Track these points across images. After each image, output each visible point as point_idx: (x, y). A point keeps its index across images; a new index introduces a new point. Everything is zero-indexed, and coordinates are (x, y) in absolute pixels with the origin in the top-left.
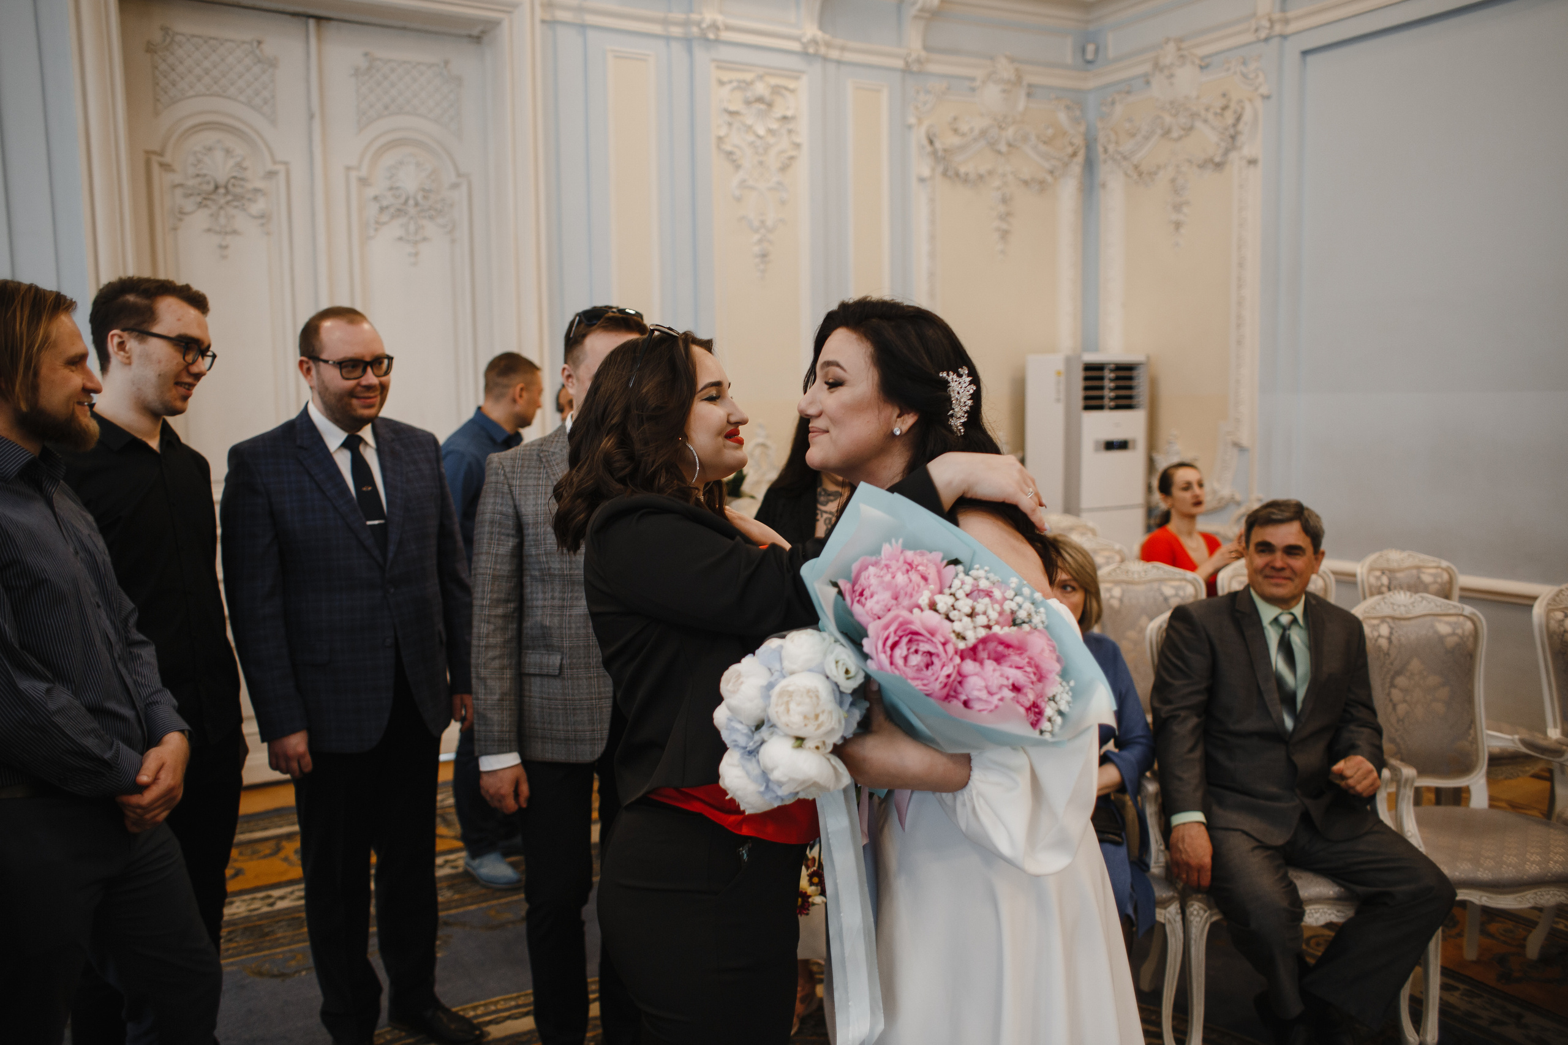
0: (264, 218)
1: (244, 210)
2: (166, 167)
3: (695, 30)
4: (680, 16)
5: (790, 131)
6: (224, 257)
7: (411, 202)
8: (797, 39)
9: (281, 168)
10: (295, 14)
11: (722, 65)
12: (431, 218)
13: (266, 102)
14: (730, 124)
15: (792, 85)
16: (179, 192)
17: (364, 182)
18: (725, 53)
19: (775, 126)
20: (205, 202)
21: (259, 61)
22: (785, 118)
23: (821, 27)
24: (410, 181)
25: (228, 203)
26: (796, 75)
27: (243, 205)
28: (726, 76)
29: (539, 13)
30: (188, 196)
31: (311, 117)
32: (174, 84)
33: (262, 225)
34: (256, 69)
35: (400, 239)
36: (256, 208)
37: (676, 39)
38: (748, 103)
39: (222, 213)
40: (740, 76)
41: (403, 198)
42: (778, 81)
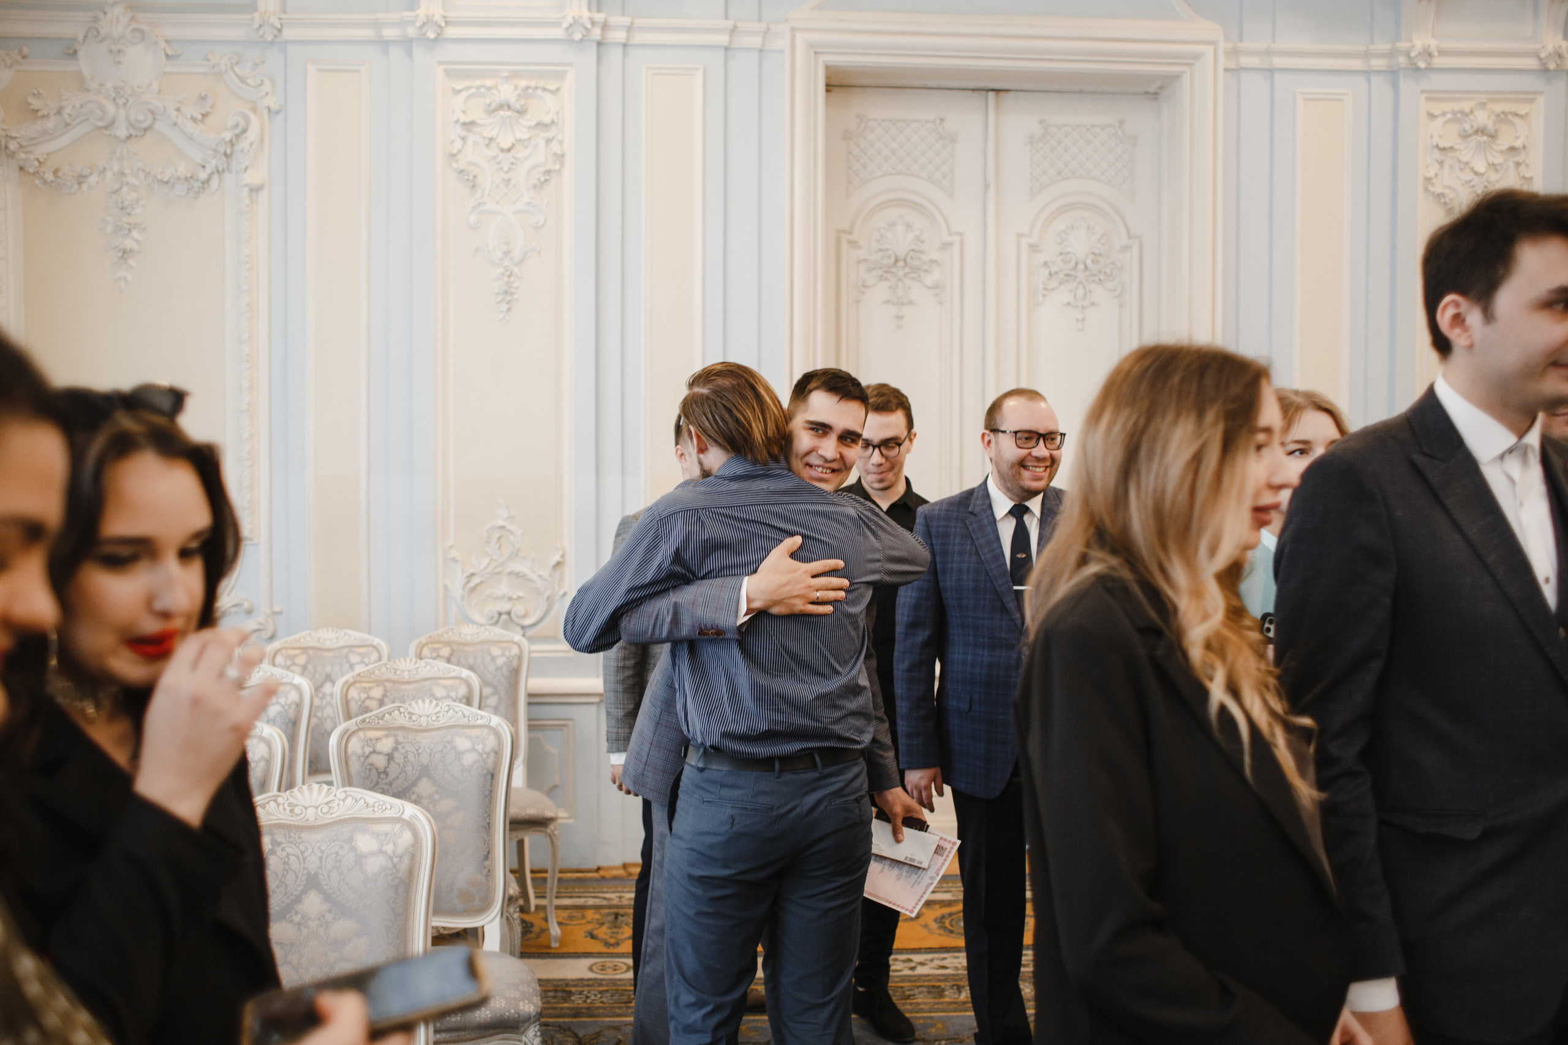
0: (938, 288)
1: (920, 281)
2: (854, 244)
3: (1402, 60)
4: (1384, 47)
5: (1518, 164)
6: (899, 327)
7: (1081, 267)
8: (1534, 55)
9: (956, 239)
10: (974, 90)
11: (1432, 96)
12: (1100, 282)
13: (945, 176)
14: (1441, 163)
15: (1523, 109)
16: (863, 266)
17: (1034, 248)
18: (1438, 82)
19: (1499, 159)
20: (885, 275)
21: (941, 138)
22: (1512, 149)
24: (1080, 246)
25: (905, 275)
26: (1529, 97)
27: (920, 276)
28: (1437, 108)
29: (1222, 62)
30: (869, 270)
31: (987, 187)
32: (864, 167)
33: (936, 295)
34: (938, 146)
35: (1069, 304)
36: (929, 280)
37: (1378, 72)
38: (1465, 136)
39: (900, 284)
40: (1456, 106)
41: (1073, 263)
42: (1507, 107)
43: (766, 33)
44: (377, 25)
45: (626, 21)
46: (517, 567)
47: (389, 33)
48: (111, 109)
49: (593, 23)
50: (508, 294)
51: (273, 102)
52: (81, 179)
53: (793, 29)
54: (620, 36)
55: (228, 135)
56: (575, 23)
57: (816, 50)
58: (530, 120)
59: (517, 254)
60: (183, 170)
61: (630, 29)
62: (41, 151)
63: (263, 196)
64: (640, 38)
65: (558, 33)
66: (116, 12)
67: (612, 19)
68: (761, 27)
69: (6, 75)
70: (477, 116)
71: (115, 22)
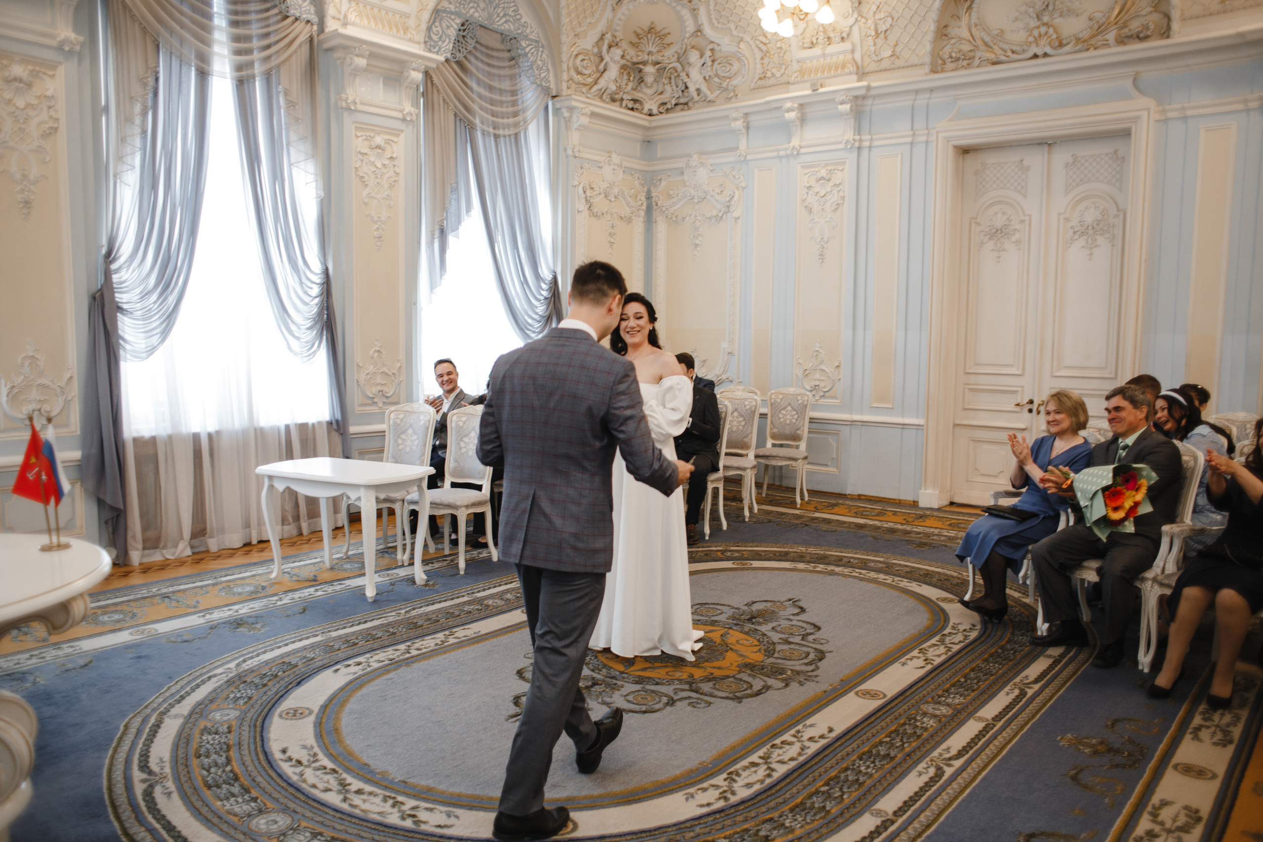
0: (1018, 242)
1: (1009, 239)
2: (978, 224)
6: (998, 262)
7: (1090, 227)
9: (1027, 218)
10: (1039, 144)
12: (1101, 235)
13: (1022, 188)
16: (982, 234)
17: (1067, 220)
20: (992, 238)
21: (1022, 169)
24: (1090, 217)
25: (1002, 237)
27: (1009, 237)
30: (985, 236)
31: (1043, 191)
32: (984, 187)
33: (1016, 246)
34: (1020, 173)
35: (1083, 247)
36: (1014, 239)
37: (1253, 109)
39: (999, 241)
41: (1086, 227)
43: (928, 134)
44: (778, 151)
45: (869, 137)
46: (823, 367)
47: (782, 153)
48: (693, 192)
49: (855, 140)
50: (822, 256)
51: (743, 184)
52: (684, 219)
53: (938, 132)
54: (867, 144)
55: (728, 199)
56: (847, 142)
57: (947, 140)
58: (831, 184)
59: (826, 239)
60: (714, 213)
61: (871, 140)
62: (672, 210)
63: (740, 221)
64: (876, 143)
65: (842, 146)
66: (695, 156)
67: (864, 138)
68: (926, 132)
69: (664, 183)
70: (813, 183)
71: (695, 160)
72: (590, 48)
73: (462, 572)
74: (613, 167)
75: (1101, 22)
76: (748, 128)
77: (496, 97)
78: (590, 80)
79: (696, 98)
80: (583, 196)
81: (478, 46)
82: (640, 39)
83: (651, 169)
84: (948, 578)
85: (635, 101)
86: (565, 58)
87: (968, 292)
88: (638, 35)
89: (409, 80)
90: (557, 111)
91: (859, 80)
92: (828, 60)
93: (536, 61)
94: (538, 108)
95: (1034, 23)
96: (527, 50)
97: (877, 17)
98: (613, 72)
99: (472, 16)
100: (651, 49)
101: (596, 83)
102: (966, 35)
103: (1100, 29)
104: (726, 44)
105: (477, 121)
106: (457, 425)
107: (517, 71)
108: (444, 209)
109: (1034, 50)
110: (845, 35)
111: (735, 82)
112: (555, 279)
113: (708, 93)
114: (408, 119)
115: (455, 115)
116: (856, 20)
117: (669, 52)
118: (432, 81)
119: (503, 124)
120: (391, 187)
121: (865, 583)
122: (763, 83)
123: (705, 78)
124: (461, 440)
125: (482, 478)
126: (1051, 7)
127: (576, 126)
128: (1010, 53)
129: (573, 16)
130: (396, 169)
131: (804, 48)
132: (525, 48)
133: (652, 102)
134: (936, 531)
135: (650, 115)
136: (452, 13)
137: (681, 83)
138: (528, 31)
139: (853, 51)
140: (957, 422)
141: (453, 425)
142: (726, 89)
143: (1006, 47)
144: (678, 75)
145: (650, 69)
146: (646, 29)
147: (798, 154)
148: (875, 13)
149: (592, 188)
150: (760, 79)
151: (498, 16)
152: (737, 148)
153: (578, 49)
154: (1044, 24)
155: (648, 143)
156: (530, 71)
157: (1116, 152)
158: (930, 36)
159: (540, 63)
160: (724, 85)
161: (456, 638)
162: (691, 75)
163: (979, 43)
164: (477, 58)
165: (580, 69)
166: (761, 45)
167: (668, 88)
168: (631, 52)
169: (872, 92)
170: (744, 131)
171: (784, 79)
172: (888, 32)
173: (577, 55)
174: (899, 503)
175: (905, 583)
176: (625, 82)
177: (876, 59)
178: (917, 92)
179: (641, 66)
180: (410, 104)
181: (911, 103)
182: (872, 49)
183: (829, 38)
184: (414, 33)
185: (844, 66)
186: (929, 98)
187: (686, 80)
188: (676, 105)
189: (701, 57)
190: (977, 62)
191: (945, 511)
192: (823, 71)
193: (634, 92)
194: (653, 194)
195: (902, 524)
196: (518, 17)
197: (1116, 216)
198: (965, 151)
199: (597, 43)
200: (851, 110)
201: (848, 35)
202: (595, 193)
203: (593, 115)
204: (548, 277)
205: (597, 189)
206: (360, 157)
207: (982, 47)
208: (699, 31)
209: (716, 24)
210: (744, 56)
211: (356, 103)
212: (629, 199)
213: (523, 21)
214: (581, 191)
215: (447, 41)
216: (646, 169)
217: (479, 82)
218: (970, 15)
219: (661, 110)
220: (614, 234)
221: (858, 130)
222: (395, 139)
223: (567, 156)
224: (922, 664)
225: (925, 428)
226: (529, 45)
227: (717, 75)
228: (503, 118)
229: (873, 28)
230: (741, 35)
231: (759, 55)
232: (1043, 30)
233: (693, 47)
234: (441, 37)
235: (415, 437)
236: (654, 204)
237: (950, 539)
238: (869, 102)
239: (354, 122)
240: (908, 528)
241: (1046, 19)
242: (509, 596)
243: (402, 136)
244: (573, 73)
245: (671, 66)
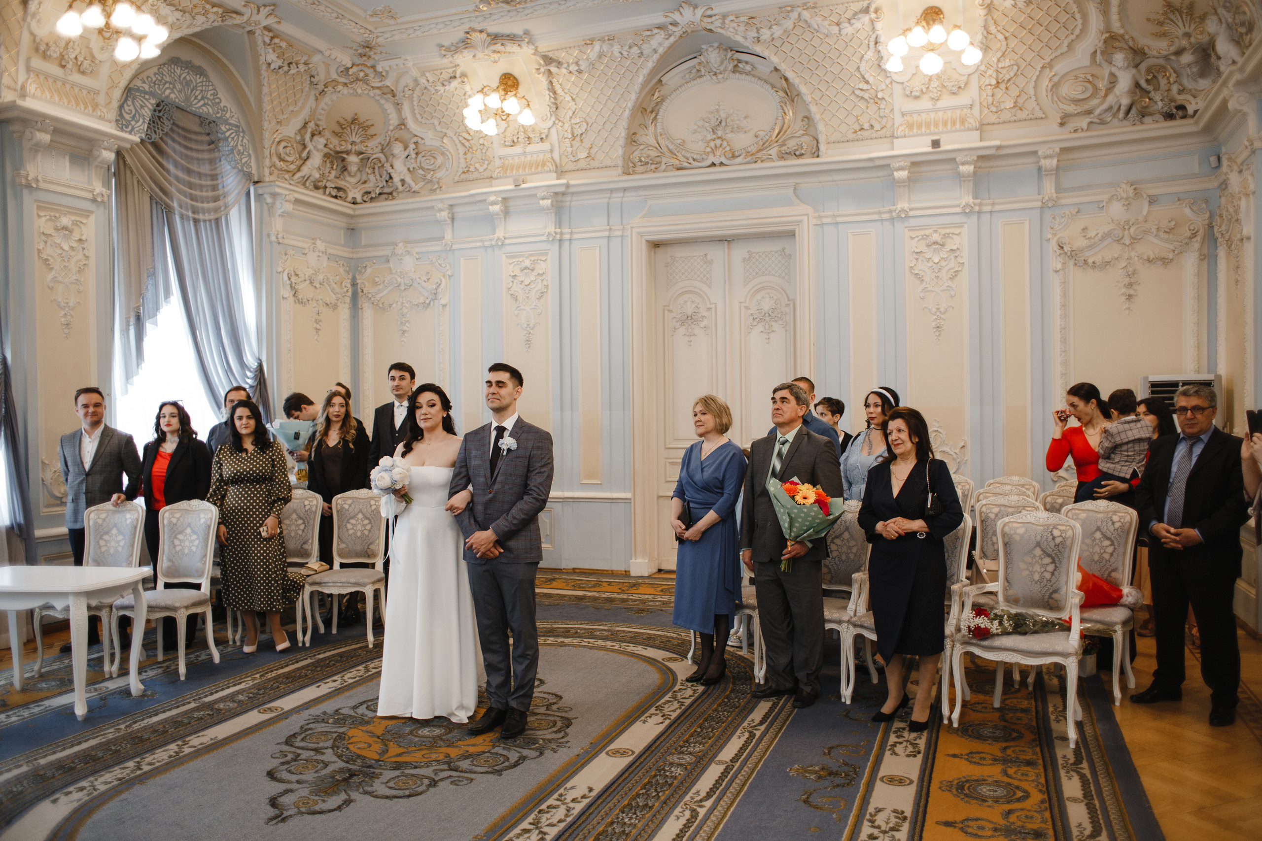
0: (706, 328)
1: (698, 325)
2: (670, 311)
3: (894, 214)
4: (887, 209)
6: (690, 346)
7: (767, 315)
8: (958, 206)
9: (713, 306)
10: (720, 241)
11: (912, 229)
12: (776, 321)
13: (708, 279)
14: (917, 259)
15: (957, 231)
16: (674, 320)
17: (747, 308)
18: (913, 222)
19: (946, 255)
20: (683, 324)
21: (706, 262)
22: (952, 250)
23: (975, 197)
24: (767, 305)
25: (692, 323)
26: (961, 225)
27: (698, 323)
28: (914, 234)
30: (677, 322)
31: (725, 283)
32: (674, 278)
33: (705, 331)
34: (705, 266)
35: (762, 332)
36: (702, 325)
37: (885, 220)
38: (928, 246)
39: (690, 327)
40: (923, 233)
41: (763, 314)
42: (948, 231)
43: (623, 229)
44: (483, 241)
45: (569, 231)
47: (487, 244)
48: (399, 280)
49: (556, 233)
50: (528, 341)
51: (449, 273)
52: (390, 306)
53: (632, 228)
54: (567, 237)
55: (434, 287)
56: (549, 234)
57: (641, 235)
58: (535, 273)
59: (531, 325)
60: (421, 300)
61: (571, 233)
62: (378, 297)
63: (447, 307)
64: (576, 236)
65: (544, 238)
66: (401, 245)
67: (564, 231)
68: (621, 227)
69: (369, 270)
70: (517, 272)
71: (400, 248)
72: (292, 135)
73: (182, 678)
74: (317, 253)
75: (765, 139)
76: (453, 219)
77: (195, 180)
78: (293, 167)
79: (401, 188)
80: (288, 282)
81: (175, 128)
82: (343, 129)
83: (355, 256)
84: (669, 639)
85: (339, 189)
86: (267, 144)
87: (665, 374)
88: (341, 125)
89: (99, 160)
90: (259, 197)
91: (558, 178)
92: (529, 158)
93: (237, 145)
94: (239, 193)
95: (710, 136)
96: (227, 134)
97: (573, 121)
98: (316, 160)
99: (168, 97)
100: (354, 139)
101: (299, 170)
102: (652, 142)
103: (765, 146)
104: (430, 139)
105: (175, 205)
106: (170, 522)
107: (217, 155)
108: (140, 294)
109: (711, 159)
110: (543, 136)
111: (439, 175)
112: (260, 366)
113: (413, 184)
114: (99, 199)
115: (151, 198)
116: (554, 123)
117: (372, 143)
118: (125, 162)
119: (203, 209)
120: (80, 271)
121: (595, 651)
122: (466, 177)
123: (409, 169)
124: (175, 537)
125: (201, 576)
126: (723, 124)
127: (279, 212)
128: (691, 161)
129: (275, 103)
130: (86, 252)
131: (506, 146)
132: (224, 133)
133: (356, 191)
134: (651, 597)
135: (354, 203)
136: (145, 93)
137: (385, 173)
138: (228, 115)
139: (552, 151)
140: (661, 494)
141: (166, 522)
142: (430, 181)
143: (688, 155)
144: (383, 166)
145: (353, 159)
146: (350, 120)
147: (503, 244)
148: (571, 118)
149: (297, 275)
150: (464, 172)
151: (196, 98)
152: (443, 238)
153: (280, 136)
154: (719, 138)
155: (352, 230)
156: (231, 156)
157: (784, 249)
158: (621, 142)
159: (240, 148)
160: (429, 177)
161: (191, 747)
162: (395, 167)
163: (665, 150)
164: (174, 140)
165: (283, 155)
166: (464, 141)
167: (372, 177)
168: (335, 141)
169: (571, 190)
170: (449, 221)
171: (486, 174)
172: (584, 136)
173: (279, 142)
174: (612, 574)
175: (631, 648)
176: (328, 170)
177: (573, 159)
178: (612, 191)
179: (345, 156)
180: (101, 185)
181: (606, 200)
182: (569, 150)
183: (529, 138)
184: (105, 111)
185: (544, 165)
186: (623, 197)
187: (390, 170)
188: (380, 194)
189: (405, 150)
190: (663, 166)
191: (655, 578)
192: (524, 169)
193: (337, 180)
194: (358, 281)
195: (618, 593)
196: (217, 101)
197: (787, 305)
198: (656, 245)
199: (300, 131)
200: (552, 205)
201: (547, 136)
202: (300, 279)
203: (297, 201)
204: (254, 364)
205: (302, 275)
206: (43, 238)
207: (668, 154)
208: (402, 124)
209: (420, 119)
210: (448, 150)
211: (38, 181)
212: (335, 286)
213: (222, 105)
214: (286, 278)
215: (141, 120)
216: (350, 256)
217: (176, 164)
218: (656, 125)
219: (365, 198)
220: (320, 321)
221: (559, 223)
222: (84, 221)
223: (271, 243)
224: (661, 720)
225: (632, 501)
226: (228, 130)
227: (421, 168)
228: (203, 202)
229: (569, 131)
230: (444, 130)
231: (462, 150)
232: (718, 142)
233: (396, 140)
234: (134, 116)
235: (120, 537)
236: (359, 291)
237: (664, 603)
238: (568, 198)
239: (36, 201)
240: (625, 597)
241: (720, 133)
242: (240, 697)
243: (92, 218)
244: (275, 159)
245: (374, 156)
